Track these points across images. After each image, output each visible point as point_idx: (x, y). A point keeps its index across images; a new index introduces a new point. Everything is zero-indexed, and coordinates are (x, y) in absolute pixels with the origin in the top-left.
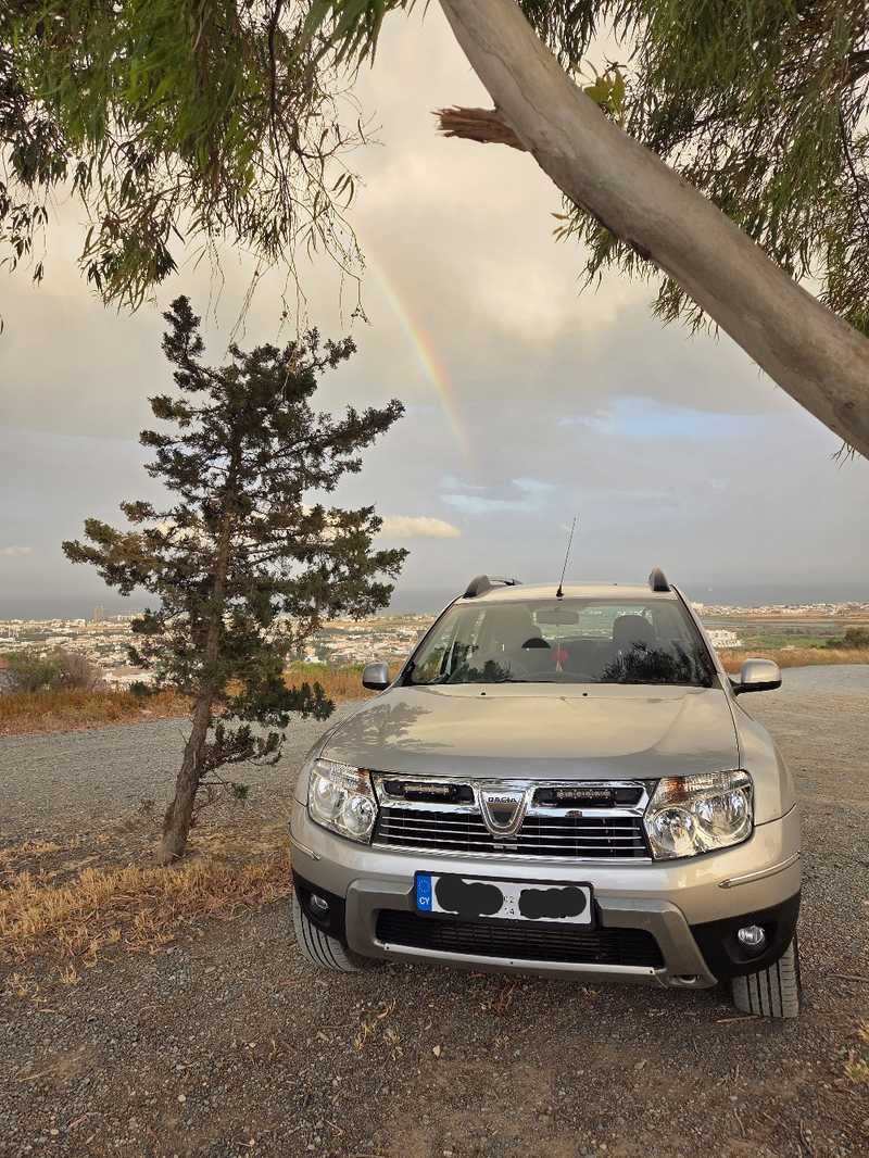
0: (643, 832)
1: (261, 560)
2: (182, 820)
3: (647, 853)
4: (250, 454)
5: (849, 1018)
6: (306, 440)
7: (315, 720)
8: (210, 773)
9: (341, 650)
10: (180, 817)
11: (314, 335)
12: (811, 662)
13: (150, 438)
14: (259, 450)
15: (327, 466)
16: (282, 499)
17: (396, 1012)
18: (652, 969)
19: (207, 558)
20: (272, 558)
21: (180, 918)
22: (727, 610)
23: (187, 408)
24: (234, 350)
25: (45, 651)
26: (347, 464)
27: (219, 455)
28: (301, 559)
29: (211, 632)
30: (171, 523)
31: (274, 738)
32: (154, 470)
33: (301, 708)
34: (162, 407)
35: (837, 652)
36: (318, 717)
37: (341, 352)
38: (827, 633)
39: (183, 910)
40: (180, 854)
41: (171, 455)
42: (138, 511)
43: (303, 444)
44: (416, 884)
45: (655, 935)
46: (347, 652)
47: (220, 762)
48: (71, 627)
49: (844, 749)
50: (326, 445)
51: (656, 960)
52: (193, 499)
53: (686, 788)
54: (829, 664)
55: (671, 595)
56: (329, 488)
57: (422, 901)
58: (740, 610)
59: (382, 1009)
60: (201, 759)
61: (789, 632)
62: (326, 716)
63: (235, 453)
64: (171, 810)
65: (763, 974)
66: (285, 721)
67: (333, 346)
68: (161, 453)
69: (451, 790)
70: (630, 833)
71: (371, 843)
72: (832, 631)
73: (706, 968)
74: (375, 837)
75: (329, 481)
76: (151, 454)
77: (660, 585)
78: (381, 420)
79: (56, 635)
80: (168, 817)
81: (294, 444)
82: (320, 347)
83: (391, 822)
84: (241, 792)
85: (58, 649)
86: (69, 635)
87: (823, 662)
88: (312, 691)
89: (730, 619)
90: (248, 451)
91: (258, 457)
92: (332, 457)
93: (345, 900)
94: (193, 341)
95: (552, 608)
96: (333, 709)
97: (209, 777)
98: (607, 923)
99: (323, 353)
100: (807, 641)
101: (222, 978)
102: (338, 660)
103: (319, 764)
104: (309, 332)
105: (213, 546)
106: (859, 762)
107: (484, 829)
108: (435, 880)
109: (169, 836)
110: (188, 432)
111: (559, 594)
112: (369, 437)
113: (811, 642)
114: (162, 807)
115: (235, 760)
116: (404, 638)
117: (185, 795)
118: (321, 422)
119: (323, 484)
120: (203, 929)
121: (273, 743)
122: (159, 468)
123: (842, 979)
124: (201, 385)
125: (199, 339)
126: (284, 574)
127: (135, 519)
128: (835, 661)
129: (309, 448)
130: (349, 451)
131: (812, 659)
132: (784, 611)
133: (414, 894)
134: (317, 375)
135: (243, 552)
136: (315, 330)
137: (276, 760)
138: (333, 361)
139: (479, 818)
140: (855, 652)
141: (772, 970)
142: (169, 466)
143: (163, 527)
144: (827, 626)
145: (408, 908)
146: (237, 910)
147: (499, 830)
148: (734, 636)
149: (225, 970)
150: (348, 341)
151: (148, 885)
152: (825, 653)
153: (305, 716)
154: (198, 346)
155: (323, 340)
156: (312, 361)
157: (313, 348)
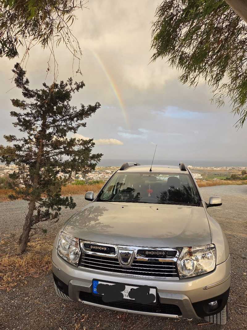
0: (176, 268)
1: (53, 156)
2: (25, 240)
3: (178, 276)
4: (50, 120)
5: (242, 324)
6: (68, 116)
7: (69, 209)
8: (35, 225)
9: (89, 176)
10: (24, 240)
11: (71, 80)
12: (222, 184)
13: (14, 114)
14: (52, 119)
15: (74, 124)
16: (60, 135)
17: (88, 319)
18: (177, 316)
19: (35, 154)
20: (57, 155)
21: (20, 276)
22: (198, 168)
23: (25, 103)
24: (44, 85)
25: (4, 174)
26: (82, 124)
27: (39, 120)
28: (68, 155)
29: (35, 179)
30: (22, 142)
31: (57, 214)
32: (16, 124)
33: (65, 205)
34: (16, 103)
35: (229, 181)
36: (71, 208)
37: (80, 86)
38: (226, 175)
39: (21, 273)
40: (24, 251)
41: (22, 119)
42: (10, 138)
43: (67, 117)
44: (93, 284)
45: (179, 306)
46: (91, 176)
47: (39, 221)
48: (11, 167)
49: (234, 215)
50: (75, 117)
51: (179, 313)
52: (31, 135)
53: (192, 250)
54: (227, 185)
55: (187, 172)
56: (75, 132)
58: (202, 168)
59: (83, 318)
60: (31, 221)
61: (216, 175)
62: (74, 208)
63: (44, 119)
64: (21, 237)
65: (215, 316)
66: (60, 209)
67: (77, 84)
68: (19, 119)
69: (107, 249)
70: (171, 268)
71: (78, 266)
72: (227, 175)
73: (196, 314)
74: (79, 264)
75: (75, 130)
76: (15, 119)
77: (183, 169)
78: (93, 109)
79: (7, 169)
80: (20, 239)
81: (64, 117)
82: (73, 83)
83: (86, 259)
84: (45, 231)
85: (7, 173)
86: (10, 169)
87: (225, 184)
88: (69, 199)
89: (199, 170)
90: (49, 119)
91: (52, 121)
92: (76, 121)
93: (68, 286)
94: (25, 80)
95: (148, 175)
96: (76, 206)
97: (34, 227)
98: (162, 302)
99: (74, 86)
100: (220, 177)
101: (30, 302)
102: (88, 179)
103: (63, 233)
104: (69, 79)
105: (37, 151)
106: (238, 219)
107: (118, 264)
108: (100, 283)
109: (20, 245)
110: (25, 112)
111: (151, 170)
112: (89, 114)
113: (222, 178)
114: (18, 236)
115: (44, 220)
116: (107, 173)
117: (26, 232)
118: (73, 109)
119: (73, 131)
120: (27, 281)
121: (56, 215)
122: (17, 124)
123: (239, 306)
124: (32, 96)
125: (27, 80)
126: (60, 160)
127: (9, 141)
128: (228, 184)
129: (69, 118)
130: (82, 119)
131: (222, 183)
132: (214, 169)
133: (92, 287)
134: (72, 94)
135: (48, 153)
136: (71, 78)
137: (57, 221)
138: (78, 89)
139: (117, 260)
140: (234, 181)
141: (219, 314)
142: (21, 123)
143: (20, 143)
144: (226, 173)
145: (90, 291)
146: (40, 274)
147: (124, 265)
148: (200, 175)
149: (32, 299)
150: (82, 83)
151: (11, 263)
152: (226, 181)
153: (66, 208)
154: (27, 82)
155: (74, 82)
156: (71, 89)
157: (71, 84)
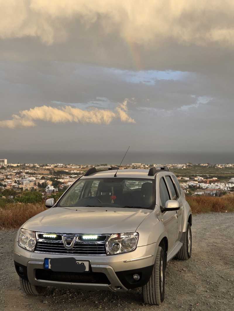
0: (105, 248)
3: (106, 253)
44: (45, 261)
45: (105, 274)
51: (108, 283)
57: (46, 266)
70: (102, 248)
71: (34, 251)
74: (35, 250)
83: (40, 245)
93: (27, 267)
103: (22, 230)
107: (64, 247)
108: (49, 260)
111: (115, 176)
133: (44, 264)
139: (62, 244)
145: (42, 268)
147: (68, 247)
